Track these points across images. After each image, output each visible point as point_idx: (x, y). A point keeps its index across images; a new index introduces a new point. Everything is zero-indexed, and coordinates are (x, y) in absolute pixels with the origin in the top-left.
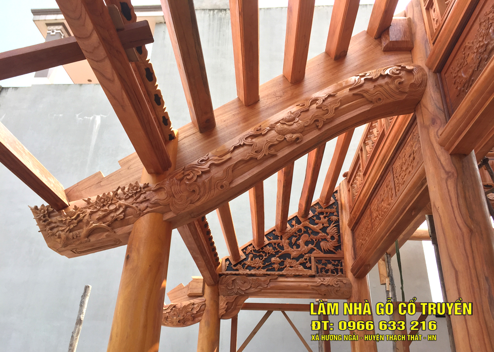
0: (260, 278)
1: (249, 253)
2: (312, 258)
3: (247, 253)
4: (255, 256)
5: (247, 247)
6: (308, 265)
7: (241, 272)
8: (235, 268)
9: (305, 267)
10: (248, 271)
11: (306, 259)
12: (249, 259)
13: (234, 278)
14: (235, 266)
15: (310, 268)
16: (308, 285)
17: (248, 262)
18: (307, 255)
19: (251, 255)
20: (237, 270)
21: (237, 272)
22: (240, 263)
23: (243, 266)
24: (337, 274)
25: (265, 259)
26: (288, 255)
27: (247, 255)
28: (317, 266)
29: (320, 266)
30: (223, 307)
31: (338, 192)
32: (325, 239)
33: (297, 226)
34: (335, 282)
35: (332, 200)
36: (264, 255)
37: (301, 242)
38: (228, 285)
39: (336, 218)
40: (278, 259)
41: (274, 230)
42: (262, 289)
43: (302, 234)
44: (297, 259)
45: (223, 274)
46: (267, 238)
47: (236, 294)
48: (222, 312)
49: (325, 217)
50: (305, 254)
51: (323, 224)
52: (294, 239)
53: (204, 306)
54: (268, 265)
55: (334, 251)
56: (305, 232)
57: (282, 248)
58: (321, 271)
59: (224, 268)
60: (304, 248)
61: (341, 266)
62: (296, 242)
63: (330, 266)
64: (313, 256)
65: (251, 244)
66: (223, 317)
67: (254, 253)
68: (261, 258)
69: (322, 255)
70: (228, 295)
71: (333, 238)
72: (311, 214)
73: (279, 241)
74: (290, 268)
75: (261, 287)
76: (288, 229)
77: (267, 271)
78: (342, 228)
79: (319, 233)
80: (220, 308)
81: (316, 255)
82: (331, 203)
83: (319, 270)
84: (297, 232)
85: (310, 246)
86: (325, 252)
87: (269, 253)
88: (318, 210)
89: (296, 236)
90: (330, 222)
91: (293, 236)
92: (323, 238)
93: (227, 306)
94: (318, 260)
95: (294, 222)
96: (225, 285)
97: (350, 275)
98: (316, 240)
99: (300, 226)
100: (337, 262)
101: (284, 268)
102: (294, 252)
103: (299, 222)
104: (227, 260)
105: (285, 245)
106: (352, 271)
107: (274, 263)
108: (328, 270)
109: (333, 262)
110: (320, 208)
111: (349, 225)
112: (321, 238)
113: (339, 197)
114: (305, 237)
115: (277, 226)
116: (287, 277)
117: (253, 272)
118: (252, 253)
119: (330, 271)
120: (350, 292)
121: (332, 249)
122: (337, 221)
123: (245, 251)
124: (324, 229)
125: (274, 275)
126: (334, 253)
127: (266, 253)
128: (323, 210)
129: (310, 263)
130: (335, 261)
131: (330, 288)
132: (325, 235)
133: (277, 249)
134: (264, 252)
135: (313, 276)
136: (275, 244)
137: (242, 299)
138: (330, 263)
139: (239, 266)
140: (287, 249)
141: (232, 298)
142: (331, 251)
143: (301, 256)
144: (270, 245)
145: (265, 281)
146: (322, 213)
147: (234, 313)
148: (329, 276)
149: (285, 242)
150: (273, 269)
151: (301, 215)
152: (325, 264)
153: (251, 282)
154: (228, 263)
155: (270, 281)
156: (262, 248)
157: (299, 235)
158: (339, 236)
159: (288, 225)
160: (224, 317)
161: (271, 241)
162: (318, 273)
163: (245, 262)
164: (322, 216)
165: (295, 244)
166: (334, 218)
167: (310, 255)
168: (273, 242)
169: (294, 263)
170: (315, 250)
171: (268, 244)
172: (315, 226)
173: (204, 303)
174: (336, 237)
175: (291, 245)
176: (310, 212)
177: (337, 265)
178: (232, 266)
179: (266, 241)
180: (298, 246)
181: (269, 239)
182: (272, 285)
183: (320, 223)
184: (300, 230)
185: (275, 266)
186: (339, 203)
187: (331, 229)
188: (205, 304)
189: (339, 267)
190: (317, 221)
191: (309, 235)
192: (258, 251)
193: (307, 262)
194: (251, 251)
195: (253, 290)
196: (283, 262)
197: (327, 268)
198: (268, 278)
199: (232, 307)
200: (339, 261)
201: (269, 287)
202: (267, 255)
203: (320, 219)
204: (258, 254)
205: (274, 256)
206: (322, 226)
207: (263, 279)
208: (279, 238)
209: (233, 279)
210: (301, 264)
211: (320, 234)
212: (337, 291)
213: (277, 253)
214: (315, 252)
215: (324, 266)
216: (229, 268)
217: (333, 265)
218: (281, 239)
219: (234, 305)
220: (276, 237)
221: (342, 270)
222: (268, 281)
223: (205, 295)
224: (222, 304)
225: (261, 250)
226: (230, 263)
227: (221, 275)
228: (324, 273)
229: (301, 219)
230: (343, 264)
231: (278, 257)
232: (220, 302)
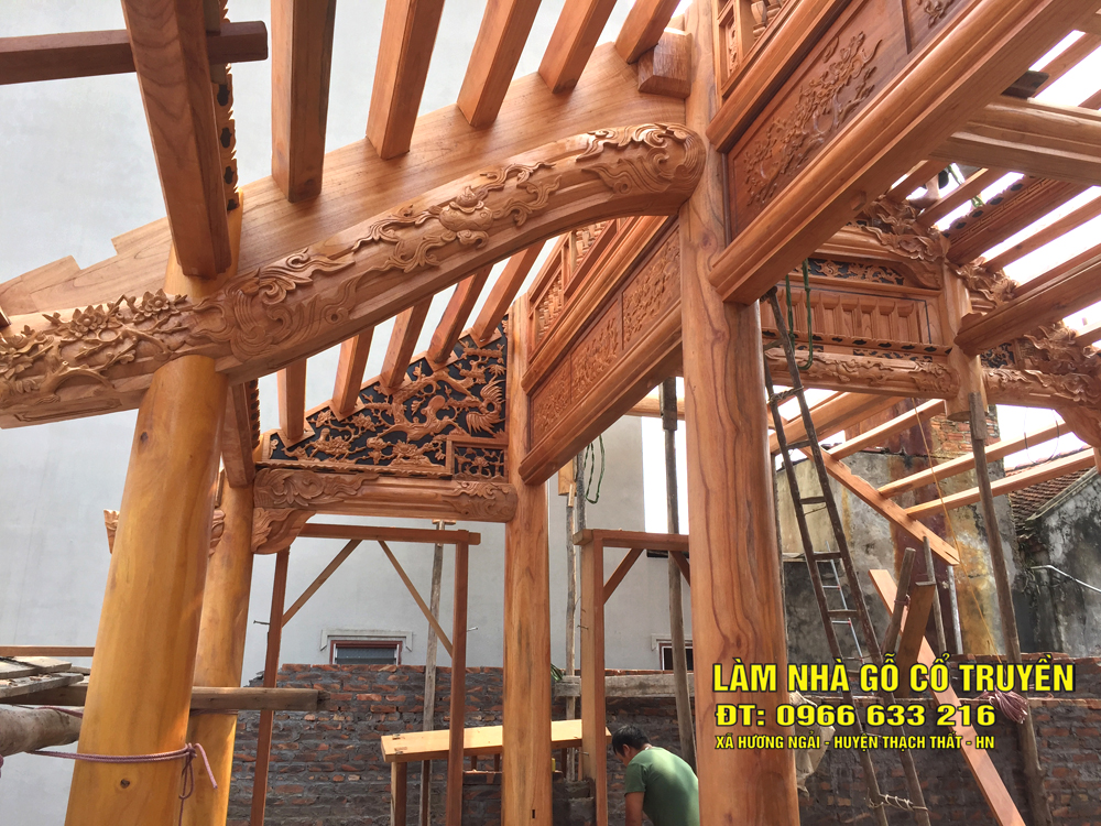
0: (342, 476)
1: (323, 426)
2: (449, 443)
3: (318, 425)
5: (319, 412)
6: (439, 456)
7: (303, 462)
8: (290, 454)
9: (434, 461)
10: (317, 462)
11: (436, 445)
12: (322, 438)
13: (288, 473)
14: (290, 449)
15: (443, 462)
16: (437, 494)
17: (320, 443)
18: (439, 437)
19: (326, 430)
20: (295, 458)
21: (295, 463)
22: (302, 444)
23: (309, 450)
24: (493, 475)
25: (355, 439)
26: (400, 435)
27: (318, 430)
28: (456, 459)
29: (462, 459)
30: (262, 531)
31: (510, 317)
32: (477, 409)
33: (424, 379)
34: (489, 491)
35: (497, 334)
36: (352, 431)
37: (429, 410)
38: (275, 486)
39: (500, 368)
40: (381, 441)
41: (377, 383)
42: (345, 498)
43: (433, 395)
44: (418, 443)
45: (266, 466)
46: (363, 398)
47: (291, 506)
48: (258, 539)
49: (479, 366)
50: (436, 434)
51: (475, 380)
52: (415, 404)
53: (219, 528)
54: (360, 452)
55: (491, 432)
56: (438, 392)
57: (391, 420)
58: (464, 469)
59: (266, 453)
60: (433, 423)
61: (502, 461)
62: (419, 409)
63: (480, 460)
64: (450, 438)
65: (328, 408)
66: (260, 550)
67: (333, 427)
68: (346, 437)
69: (468, 438)
70: (275, 507)
71: (490, 406)
72: (453, 357)
73: (385, 404)
74: (404, 461)
75: (343, 495)
76: (405, 384)
77: (357, 463)
78: (510, 389)
79: (466, 395)
80: (256, 531)
81: (458, 439)
82: (494, 338)
83: (460, 467)
84: (422, 391)
85: (446, 419)
86: (474, 433)
87: (363, 428)
88: (468, 350)
89: (419, 399)
90: (488, 375)
91: (414, 397)
92: (473, 405)
93: (270, 529)
94: (460, 448)
95: (418, 371)
96: (269, 487)
97: (516, 479)
98: (458, 409)
99: (430, 379)
100: (494, 453)
101: (392, 459)
102: (415, 429)
103: (427, 371)
104: (274, 436)
105: (397, 414)
106: (521, 471)
107: (372, 449)
108: (477, 467)
109: (487, 453)
110: (473, 346)
111: (525, 386)
112: (471, 405)
113: (510, 328)
114: (437, 402)
115: (383, 375)
116: (396, 477)
117: (327, 463)
118: (329, 427)
119: (480, 468)
120: (514, 510)
121: (487, 429)
122: (503, 376)
123: (313, 420)
124: (476, 389)
125: (372, 472)
126: (491, 436)
127: (357, 428)
128: (478, 350)
129: (444, 452)
130: (490, 451)
131: (477, 501)
132: (478, 400)
133: (380, 422)
134: (352, 426)
135: (448, 478)
136: (377, 410)
137: (302, 517)
138: (481, 454)
139: (298, 451)
140: (400, 423)
141: (280, 515)
142: (487, 432)
143: (428, 438)
144: (367, 412)
145: (351, 483)
146: (475, 357)
147: (284, 542)
148: (477, 479)
149: (397, 408)
150: (370, 461)
151: (434, 357)
152: (472, 457)
153: (324, 483)
154: (275, 442)
155: (362, 484)
156: (350, 418)
157: (426, 396)
158: (503, 405)
159: (407, 376)
160: (262, 549)
161: (370, 404)
162: (456, 471)
163: (312, 443)
164: (474, 363)
165: (418, 413)
166: (497, 368)
167: (444, 436)
168: (373, 407)
169: (414, 451)
170: (454, 427)
171: (362, 411)
172: (460, 382)
173: (221, 521)
174: (498, 406)
175: (409, 415)
176: (453, 354)
177: (495, 459)
178: (284, 449)
179: (360, 405)
180: (423, 419)
181: (365, 401)
182: (366, 490)
183: (470, 375)
184: (428, 387)
185: (375, 454)
186: (509, 340)
187: (490, 390)
188: (223, 523)
189: (497, 463)
190: (463, 371)
191: (447, 398)
192: (341, 424)
193: (438, 450)
194: (326, 422)
195: (326, 499)
196: (390, 447)
197: (474, 463)
198: (359, 478)
199: (282, 531)
200: (498, 451)
201: (359, 495)
202: (360, 432)
203: (469, 367)
204: (340, 429)
205: (373, 434)
206: (472, 383)
207: (348, 478)
208: (387, 399)
209: (286, 475)
210: (425, 453)
211: (467, 398)
212: (489, 507)
213: (380, 429)
214: (455, 431)
215: (469, 460)
216: (278, 453)
217: (487, 458)
218: (390, 402)
219: (285, 526)
220: (380, 398)
221: (501, 469)
222: (360, 483)
223: (224, 506)
224: (261, 524)
225: (347, 421)
226: (281, 444)
227: (259, 467)
228: (468, 472)
229: (432, 365)
230: (505, 458)
231: (381, 437)
232: (255, 521)
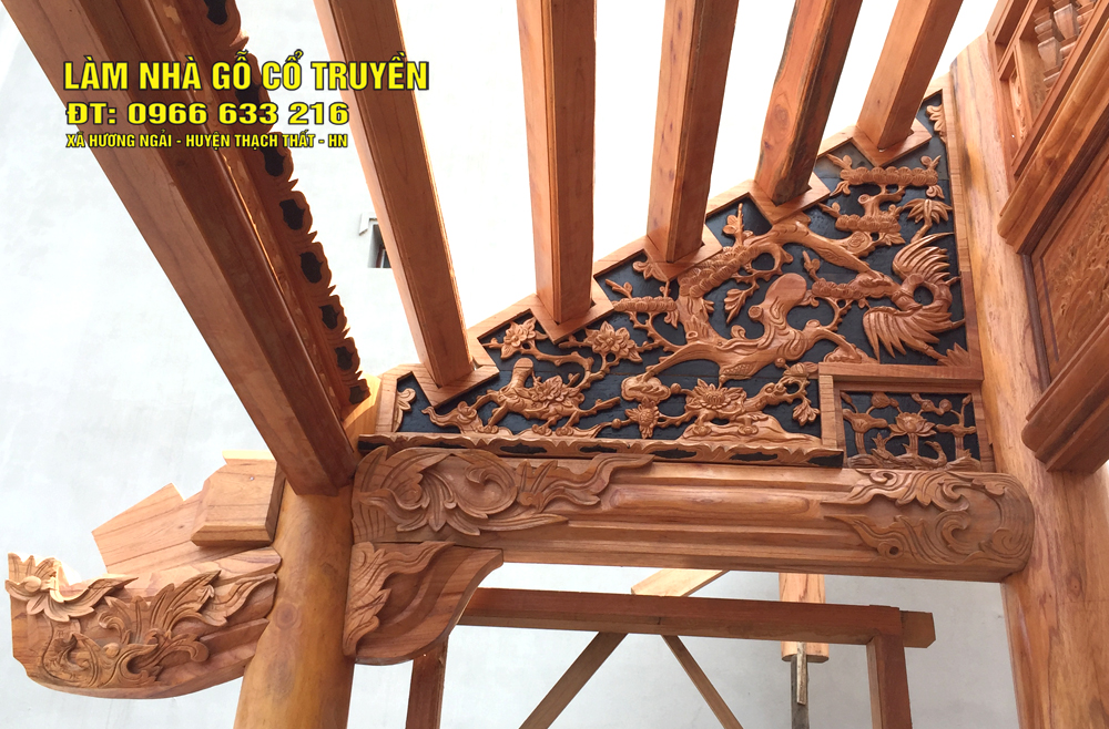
0: (561, 463)
1: (516, 355)
2: (826, 383)
3: (506, 352)
4: (542, 370)
5: (506, 325)
6: (804, 412)
7: (471, 434)
8: (442, 420)
9: (794, 425)
11: (792, 387)
12: (515, 381)
13: (438, 456)
14: (442, 409)
15: (814, 427)
16: (808, 502)
17: (511, 393)
18: (799, 368)
19: (524, 364)
20: (452, 427)
21: (450, 437)
22: (469, 396)
23: (484, 410)
24: (951, 456)
25: (594, 382)
26: (704, 366)
27: (506, 363)
28: (846, 420)
29: (862, 422)
30: (367, 599)
31: (947, 97)
32: (887, 299)
33: (750, 242)
34: (948, 491)
35: (918, 133)
36: (586, 362)
37: (768, 308)
38: (399, 492)
39: (938, 206)
40: (654, 382)
41: (640, 256)
42: (572, 517)
43: (776, 276)
44: (748, 382)
45: (382, 441)
46: (608, 288)
47: (439, 535)
48: (361, 620)
49: (884, 204)
50: (791, 363)
51: (875, 235)
52: (733, 298)
53: (267, 593)
54: (606, 412)
55: (931, 351)
56: (786, 267)
57: (677, 333)
58: (870, 446)
59: (386, 418)
60: (782, 337)
61: (970, 421)
62: (743, 308)
63: (910, 422)
64: (828, 370)
65: (527, 315)
66: (365, 652)
67: (540, 355)
68: (572, 377)
69: (870, 367)
70: (401, 541)
71: (923, 292)
72: (817, 188)
73: (663, 301)
74: (715, 428)
75: (567, 508)
76: (705, 253)
77: (599, 435)
78: (968, 252)
79: (856, 273)
80: (356, 601)
81: (846, 370)
82: (912, 143)
83: (859, 438)
84: (748, 267)
85: (813, 328)
86: (887, 354)
87: (611, 356)
88: (851, 172)
89: (742, 285)
90: (909, 221)
91: (726, 281)
92: (874, 292)
93: (386, 593)
94: (852, 391)
95: (735, 223)
96: (386, 491)
97: (1020, 461)
98: (841, 303)
99: (765, 242)
100: (945, 404)
101: (685, 424)
102: (736, 355)
103: (759, 224)
104: (406, 381)
105: (688, 320)
107: (635, 402)
108: (904, 438)
109: (927, 404)
110: (862, 164)
112: (866, 291)
113: (949, 119)
114: (793, 286)
115: (652, 238)
116: (699, 464)
117: (528, 436)
118: (531, 356)
119: (914, 442)
121: (921, 345)
122: (945, 223)
123: (494, 342)
124: (879, 254)
125: (636, 449)
126: (933, 361)
127: (597, 356)
128: (876, 171)
129: (816, 404)
130: (937, 398)
131: (917, 517)
132: (888, 279)
133: (651, 339)
134: (586, 351)
135: (831, 462)
136: (642, 315)
137: (471, 565)
138: (912, 408)
139: (460, 413)
140: (703, 339)
141: (413, 559)
142: (919, 352)
143: (770, 371)
144: (619, 320)
145: (586, 479)
146: (869, 187)
147: (425, 632)
148: (907, 465)
149: (690, 309)
150: (632, 428)
151: (769, 191)
152: (890, 413)
153: (518, 480)
154: (409, 394)
155: (613, 480)
156: (580, 335)
157: (759, 279)
158: (956, 287)
159: (707, 235)
160: (370, 648)
161: (624, 301)
162: (853, 450)
163: (491, 393)
164: (869, 201)
165: (740, 316)
166: (929, 207)
167: (813, 368)
168: (631, 307)
169: (737, 403)
170: (835, 345)
171: (609, 317)
172: (838, 243)
173: (270, 576)
174: (941, 291)
175: (721, 321)
176: (814, 179)
177: (949, 418)
178: (430, 410)
179: (601, 302)
180: (756, 328)
181: (615, 294)
182: (626, 495)
183: (864, 224)
184: (763, 258)
185: (641, 414)
186: (951, 142)
187: (917, 256)
188: (275, 583)
189: (959, 428)
190: (845, 220)
191: (811, 279)
192: (557, 348)
193: (798, 401)
194: (525, 345)
195: (523, 519)
196: (679, 397)
197: (896, 430)
198: (603, 466)
199: (416, 602)
200: (956, 399)
201: (606, 507)
202: (605, 364)
203: (861, 210)
204: (558, 360)
205: (637, 368)
206: (868, 243)
207: (577, 467)
208: (664, 290)
209: (429, 462)
210: (768, 408)
211: (860, 278)
212: (956, 532)
213: (653, 353)
214: (838, 353)
215: (883, 422)
216: (409, 417)
217: (929, 416)
218: (674, 293)
219: (423, 590)
220: (651, 286)
221: (971, 442)
222: (606, 476)
223: (283, 543)
224: (366, 587)
225: (572, 341)
226: (421, 398)
228: (882, 451)
229: (768, 210)
230: (979, 414)
231: (655, 375)
232: (353, 575)
